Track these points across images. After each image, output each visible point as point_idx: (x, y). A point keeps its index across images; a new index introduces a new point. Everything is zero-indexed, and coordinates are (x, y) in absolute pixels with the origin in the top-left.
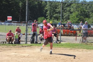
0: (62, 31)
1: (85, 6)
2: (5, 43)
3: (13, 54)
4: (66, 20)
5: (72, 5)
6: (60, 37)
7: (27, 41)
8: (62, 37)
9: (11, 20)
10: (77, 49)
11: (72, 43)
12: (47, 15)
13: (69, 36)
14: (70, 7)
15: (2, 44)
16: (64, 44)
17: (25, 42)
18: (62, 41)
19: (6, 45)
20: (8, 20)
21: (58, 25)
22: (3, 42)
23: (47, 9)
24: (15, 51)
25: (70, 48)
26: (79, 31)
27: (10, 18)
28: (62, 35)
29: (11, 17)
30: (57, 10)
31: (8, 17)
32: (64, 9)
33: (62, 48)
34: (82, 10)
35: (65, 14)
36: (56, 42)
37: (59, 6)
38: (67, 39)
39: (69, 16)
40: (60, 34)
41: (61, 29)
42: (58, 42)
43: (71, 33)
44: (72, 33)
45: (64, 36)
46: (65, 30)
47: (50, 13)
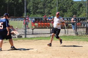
1: (63, 2)
5: (53, 2)
12: (30, 11)
23: (30, 5)
32: (46, 5)
34: (61, 6)
37: (41, 3)
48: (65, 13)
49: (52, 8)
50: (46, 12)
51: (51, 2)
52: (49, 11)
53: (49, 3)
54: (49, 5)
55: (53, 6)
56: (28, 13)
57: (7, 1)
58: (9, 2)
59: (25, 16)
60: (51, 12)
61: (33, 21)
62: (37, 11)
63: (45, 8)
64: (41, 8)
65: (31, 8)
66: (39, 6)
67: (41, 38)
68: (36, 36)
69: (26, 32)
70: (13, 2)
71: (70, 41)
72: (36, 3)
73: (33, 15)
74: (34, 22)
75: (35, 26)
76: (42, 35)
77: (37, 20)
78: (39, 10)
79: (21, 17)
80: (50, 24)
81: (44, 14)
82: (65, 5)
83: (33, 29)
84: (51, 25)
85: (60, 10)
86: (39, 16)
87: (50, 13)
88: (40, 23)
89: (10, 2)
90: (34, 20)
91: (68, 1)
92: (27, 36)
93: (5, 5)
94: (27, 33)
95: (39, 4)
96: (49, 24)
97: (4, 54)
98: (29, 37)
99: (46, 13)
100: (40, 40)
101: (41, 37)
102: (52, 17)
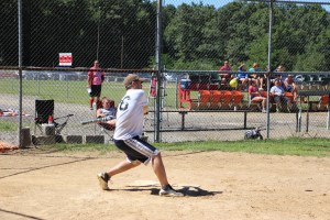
1: (293, 17)
5: (255, 16)
9: (70, 64)
12: (176, 47)
20: (60, 64)
23: (176, 28)
27: (65, 59)
29: (70, 55)
30: (208, 32)
31: (61, 55)
32: (230, 28)
35: (231, 42)
37: (214, 20)
48: (299, 57)
49: (251, 38)
50: (230, 52)
51: (248, 14)
52: (242, 48)
53: (241, 19)
54: (241, 26)
55: (253, 30)
56: (166, 56)
57: (98, 15)
58: (103, 17)
59: (155, 67)
60: (246, 52)
61: (182, 83)
62: (200, 49)
63: (227, 37)
64: (213, 39)
65: (179, 39)
66: (205, 30)
67: (211, 146)
68: (192, 139)
69: (159, 121)
70: (116, 16)
71: (315, 158)
72: (194, 22)
73: (184, 61)
74: (189, 87)
75: (191, 101)
76: (216, 135)
77: (198, 82)
78: (205, 45)
79: (144, 69)
80: (242, 97)
81: (222, 58)
82: (297, 28)
83: (183, 113)
84: (245, 99)
85: (279, 47)
86: (207, 67)
87: (244, 54)
88: (208, 92)
89: (108, 16)
90: (187, 79)
91: (309, 15)
92: (165, 137)
93: (91, 27)
94: (164, 126)
95: (208, 24)
96: (240, 93)
97: (84, 197)
98: (171, 141)
99: (232, 56)
100: (209, 150)
101: (210, 141)
102: (251, 70)
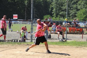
0: (68, 29)
2: (10, 41)
3: (18, 52)
4: (72, 18)
5: (79, 2)
6: (66, 35)
7: (32, 40)
8: (68, 35)
9: (17, 18)
10: (84, 47)
11: (78, 41)
12: (53, 13)
13: (76, 34)
14: (77, 5)
15: (8, 43)
16: (70, 42)
17: (30, 41)
18: (68, 39)
19: (12, 44)
20: (14, 18)
21: (64, 23)
22: (9, 41)
23: (53, 7)
24: (20, 49)
25: (76, 46)
26: (85, 29)
27: (15, 17)
28: (68, 33)
29: (17, 15)
30: (64, 8)
31: (14, 15)
32: (71, 6)
33: (68, 47)
35: (71, 11)
36: (62, 40)
37: (66, 4)
38: (73, 37)
39: (76, 13)
40: (66, 32)
41: (67, 27)
42: (64, 40)
43: (77, 30)
44: (79, 30)
45: (70, 34)
46: (72, 28)
47: (56, 11)
49: (79, 10)
50: (71, 15)
51: (77, 2)
54: (75, 6)
55: (79, 7)
64: (65, 10)
66: (63, 7)
73: (56, 18)
78: (63, 12)
87: (76, 15)
